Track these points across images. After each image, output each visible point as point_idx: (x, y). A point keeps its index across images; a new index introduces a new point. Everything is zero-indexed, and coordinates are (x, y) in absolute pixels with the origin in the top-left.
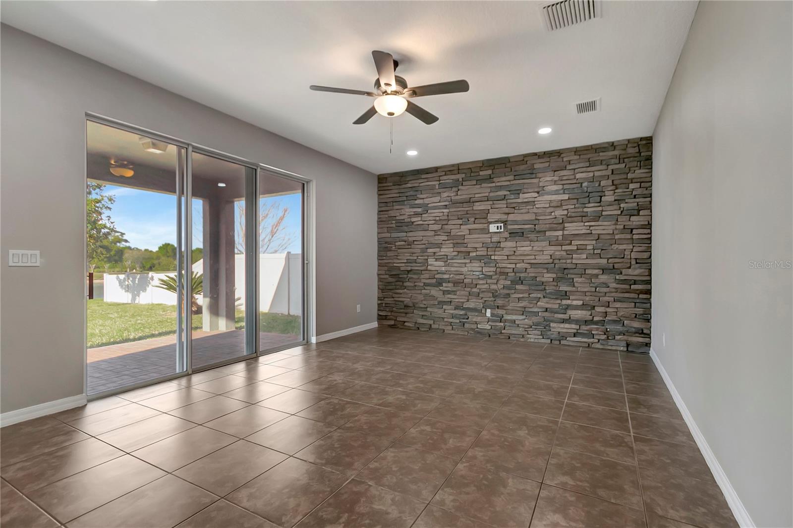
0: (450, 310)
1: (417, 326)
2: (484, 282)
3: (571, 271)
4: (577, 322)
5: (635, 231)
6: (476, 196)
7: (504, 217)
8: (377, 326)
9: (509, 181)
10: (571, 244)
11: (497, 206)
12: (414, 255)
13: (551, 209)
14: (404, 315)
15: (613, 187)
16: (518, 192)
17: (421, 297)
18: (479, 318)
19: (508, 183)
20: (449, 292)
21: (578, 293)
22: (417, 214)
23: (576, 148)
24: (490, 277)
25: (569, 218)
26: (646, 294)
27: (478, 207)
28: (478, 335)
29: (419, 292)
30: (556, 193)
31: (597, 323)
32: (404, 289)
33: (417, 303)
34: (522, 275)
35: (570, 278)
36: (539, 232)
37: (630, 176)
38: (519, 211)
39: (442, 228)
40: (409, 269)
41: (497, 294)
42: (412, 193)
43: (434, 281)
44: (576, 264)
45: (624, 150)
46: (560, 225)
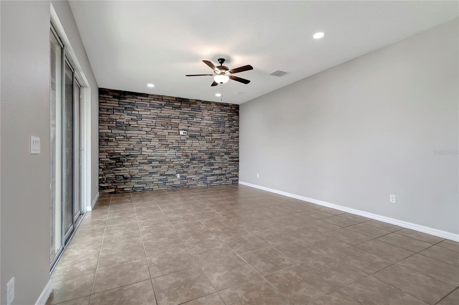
0: (157, 177)
1: (134, 189)
2: (177, 160)
3: (215, 154)
4: (217, 175)
5: (235, 139)
6: (172, 115)
7: (186, 128)
8: (99, 195)
9: (189, 111)
10: (214, 143)
11: (183, 122)
12: (131, 145)
13: (207, 127)
14: (123, 184)
15: (228, 121)
16: (193, 117)
17: (136, 171)
18: (174, 179)
19: (188, 112)
20: (156, 167)
21: (217, 163)
22: (133, 120)
23: (216, 103)
24: (180, 158)
25: (214, 132)
26: (238, 162)
27: (173, 121)
28: (174, 188)
29: (136, 168)
30: (209, 120)
31: (223, 175)
32: (123, 167)
33: (134, 175)
34: (195, 156)
35: (214, 157)
36: (202, 136)
37: (233, 118)
38: (194, 126)
39: (151, 130)
40: (128, 154)
41: (183, 166)
42: (129, 106)
43: (146, 161)
44: (216, 151)
45: (231, 107)
46: (210, 134)
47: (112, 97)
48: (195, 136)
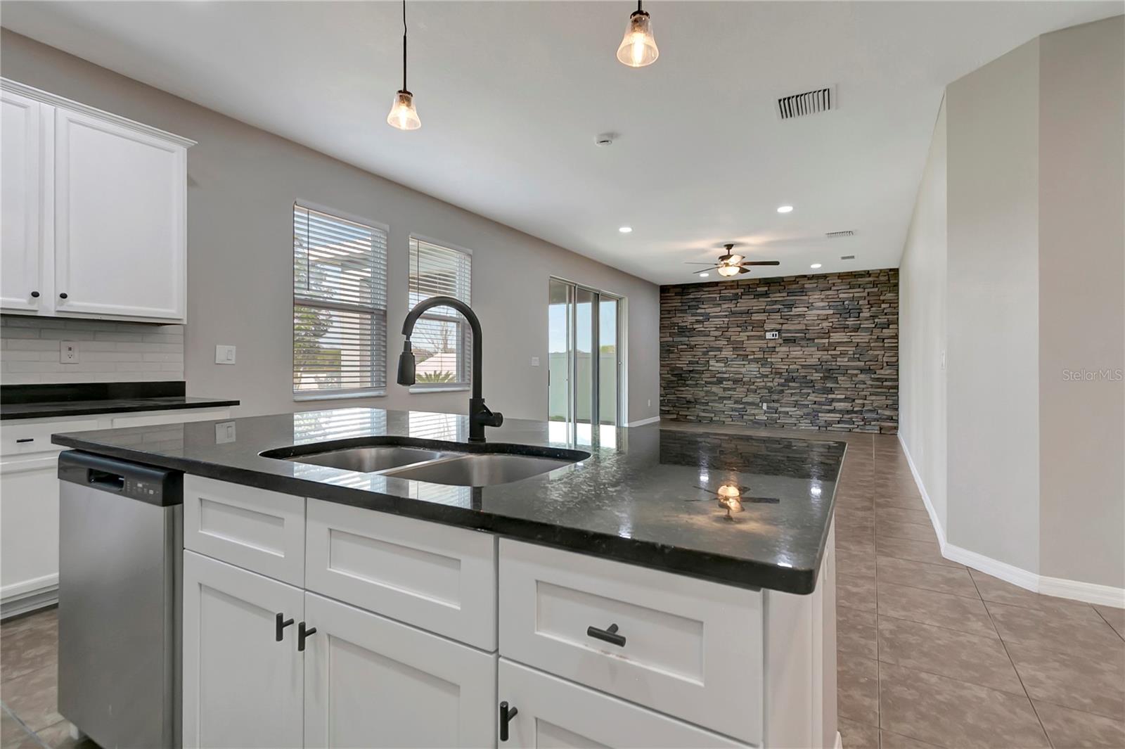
0: (729, 404)
1: (699, 419)
2: (761, 380)
3: (836, 371)
4: (840, 412)
5: (885, 341)
6: (754, 308)
7: (779, 327)
8: (659, 420)
9: (784, 297)
10: (835, 350)
11: (773, 318)
12: (696, 357)
13: (819, 322)
14: (686, 409)
15: (869, 306)
16: (790, 307)
17: (702, 394)
18: (757, 411)
19: (782, 299)
20: (729, 389)
21: (841, 389)
22: (698, 322)
23: (839, 273)
24: (767, 376)
25: (835, 328)
26: (895, 389)
27: (756, 317)
28: (755, 425)
29: (701, 389)
30: (823, 308)
31: (856, 412)
32: (686, 387)
33: (699, 399)
34: (794, 374)
35: (835, 377)
36: (809, 339)
37: (882, 298)
38: (792, 322)
39: (722, 334)
40: (691, 369)
41: (772, 390)
42: (694, 303)
43: (715, 379)
44: (840, 366)
45: (878, 277)
46: (827, 334)
47: (673, 294)
48: (795, 340)
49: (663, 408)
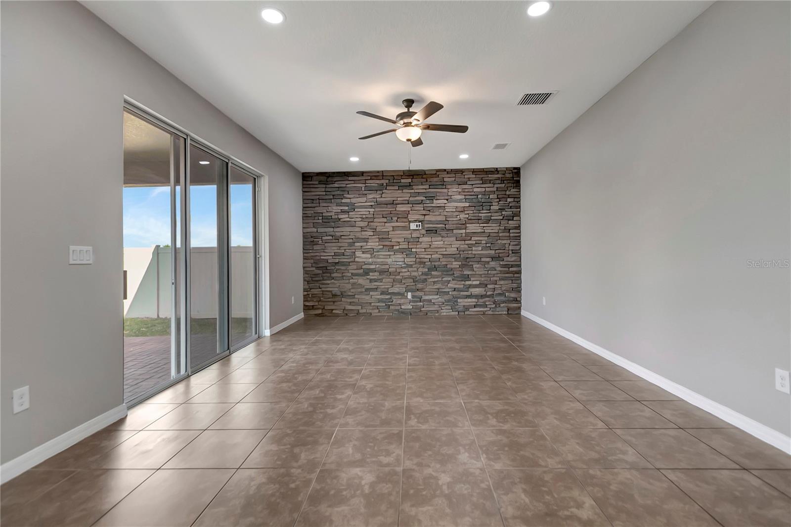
0: (376, 295)
1: (345, 312)
2: (406, 270)
3: (472, 259)
4: (476, 297)
5: (511, 231)
6: (399, 199)
7: (422, 218)
8: (303, 316)
9: (426, 189)
10: (470, 240)
11: (416, 209)
12: (341, 248)
13: (457, 213)
14: (332, 303)
15: (498, 200)
16: (432, 198)
17: (349, 286)
18: (402, 300)
19: (424, 191)
20: (375, 280)
21: (477, 276)
22: (343, 212)
23: (474, 169)
24: (411, 266)
25: (470, 220)
26: (518, 273)
27: (400, 208)
28: (402, 315)
29: (347, 281)
30: (460, 201)
31: (489, 296)
32: (332, 280)
33: (345, 292)
34: (436, 264)
35: (471, 265)
36: (448, 230)
37: (508, 193)
38: (434, 214)
39: (368, 225)
40: (337, 261)
41: (417, 279)
42: (338, 192)
43: (361, 271)
44: (475, 254)
45: (504, 174)
46: (463, 225)
47: (317, 183)
48: (436, 230)
49: (307, 304)
